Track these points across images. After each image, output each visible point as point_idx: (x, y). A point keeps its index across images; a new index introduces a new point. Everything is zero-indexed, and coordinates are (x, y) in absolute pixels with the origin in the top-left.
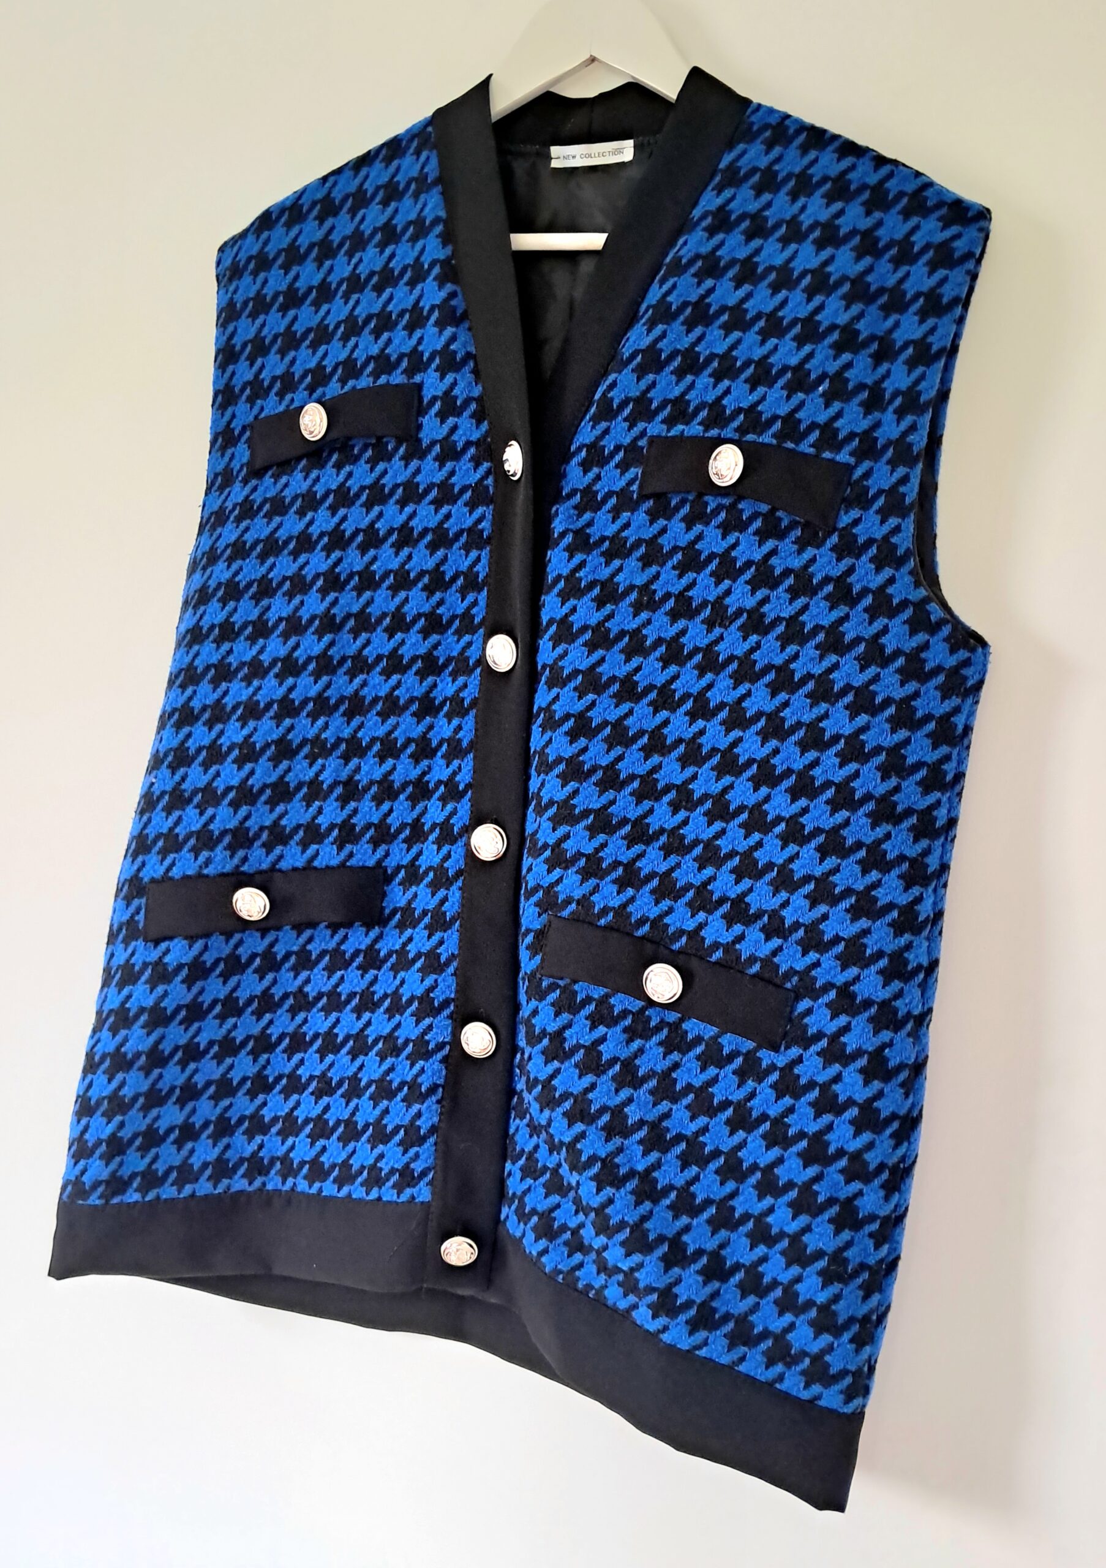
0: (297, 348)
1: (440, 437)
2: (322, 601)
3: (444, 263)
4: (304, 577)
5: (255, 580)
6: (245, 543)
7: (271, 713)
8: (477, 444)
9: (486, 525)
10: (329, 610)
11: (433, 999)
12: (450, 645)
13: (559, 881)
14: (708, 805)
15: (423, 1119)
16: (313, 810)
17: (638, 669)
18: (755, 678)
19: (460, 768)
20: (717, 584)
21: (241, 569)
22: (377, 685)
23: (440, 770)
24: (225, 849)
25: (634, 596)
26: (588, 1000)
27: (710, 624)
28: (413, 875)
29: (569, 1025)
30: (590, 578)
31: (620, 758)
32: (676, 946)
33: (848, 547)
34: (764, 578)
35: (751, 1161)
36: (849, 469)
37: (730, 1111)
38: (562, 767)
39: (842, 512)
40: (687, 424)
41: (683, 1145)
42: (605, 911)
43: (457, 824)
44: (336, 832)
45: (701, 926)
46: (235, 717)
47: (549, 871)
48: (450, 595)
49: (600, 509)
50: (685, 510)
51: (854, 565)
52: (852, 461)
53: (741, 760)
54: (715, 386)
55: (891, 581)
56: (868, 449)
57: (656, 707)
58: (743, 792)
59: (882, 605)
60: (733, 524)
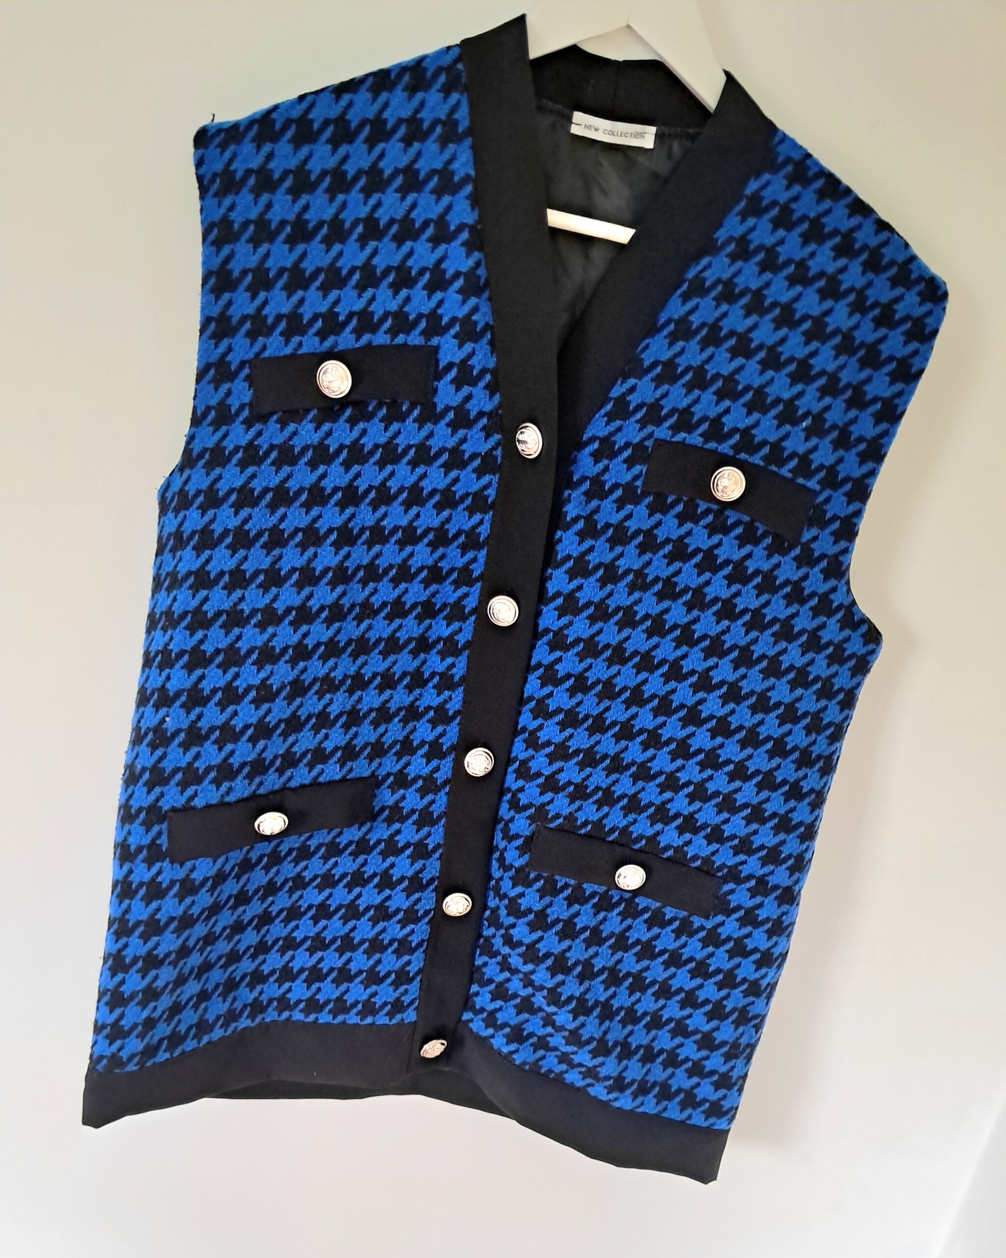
0: (306, 288)
1: (455, 404)
2: (336, 554)
3: (472, 229)
4: (317, 530)
5: (266, 529)
6: (252, 490)
7: (287, 657)
8: (490, 415)
9: (491, 493)
10: (342, 562)
11: (422, 879)
12: (448, 595)
13: (550, 802)
14: (673, 746)
15: (412, 965)
16: (320, 736)
17: (628, 638)
18: (723, 654)
19: (450, 698)
20: (699, 575)
21: (250, 517)
22: (381, 628)
23: (430, 697)
24: (244, 778)
25: (631, 577)
26: (566, 886)
27: (690, 606)
28: (401, 781)
29: (550, 905)
30: (597, 561)
31: (607, 709)
32: (637, 848)
33: (807, 559)
34: (739, 575)
35: (678, 986)
36: (816, 494)
37: (666, 956)
38: (561, 716)
39: (805, 529)
40: (689, 432)
41: (631, 980)
42: (585, 824)
43: (447, 743)
44: (339, 754)
45: (658, 834)
46: (250, 661)
47: (541, 794)
48: (452, 551)
49: (607, 497)
50: (680, 508)
51: (809, 573)
52: (818, 487)
53: (703, 715)
54: (717, 404)
55: (834, 589)
56: (832, 480)
57: (639, 668)
58: (702, 739)
59: (825, 607)
60: (719, 527)
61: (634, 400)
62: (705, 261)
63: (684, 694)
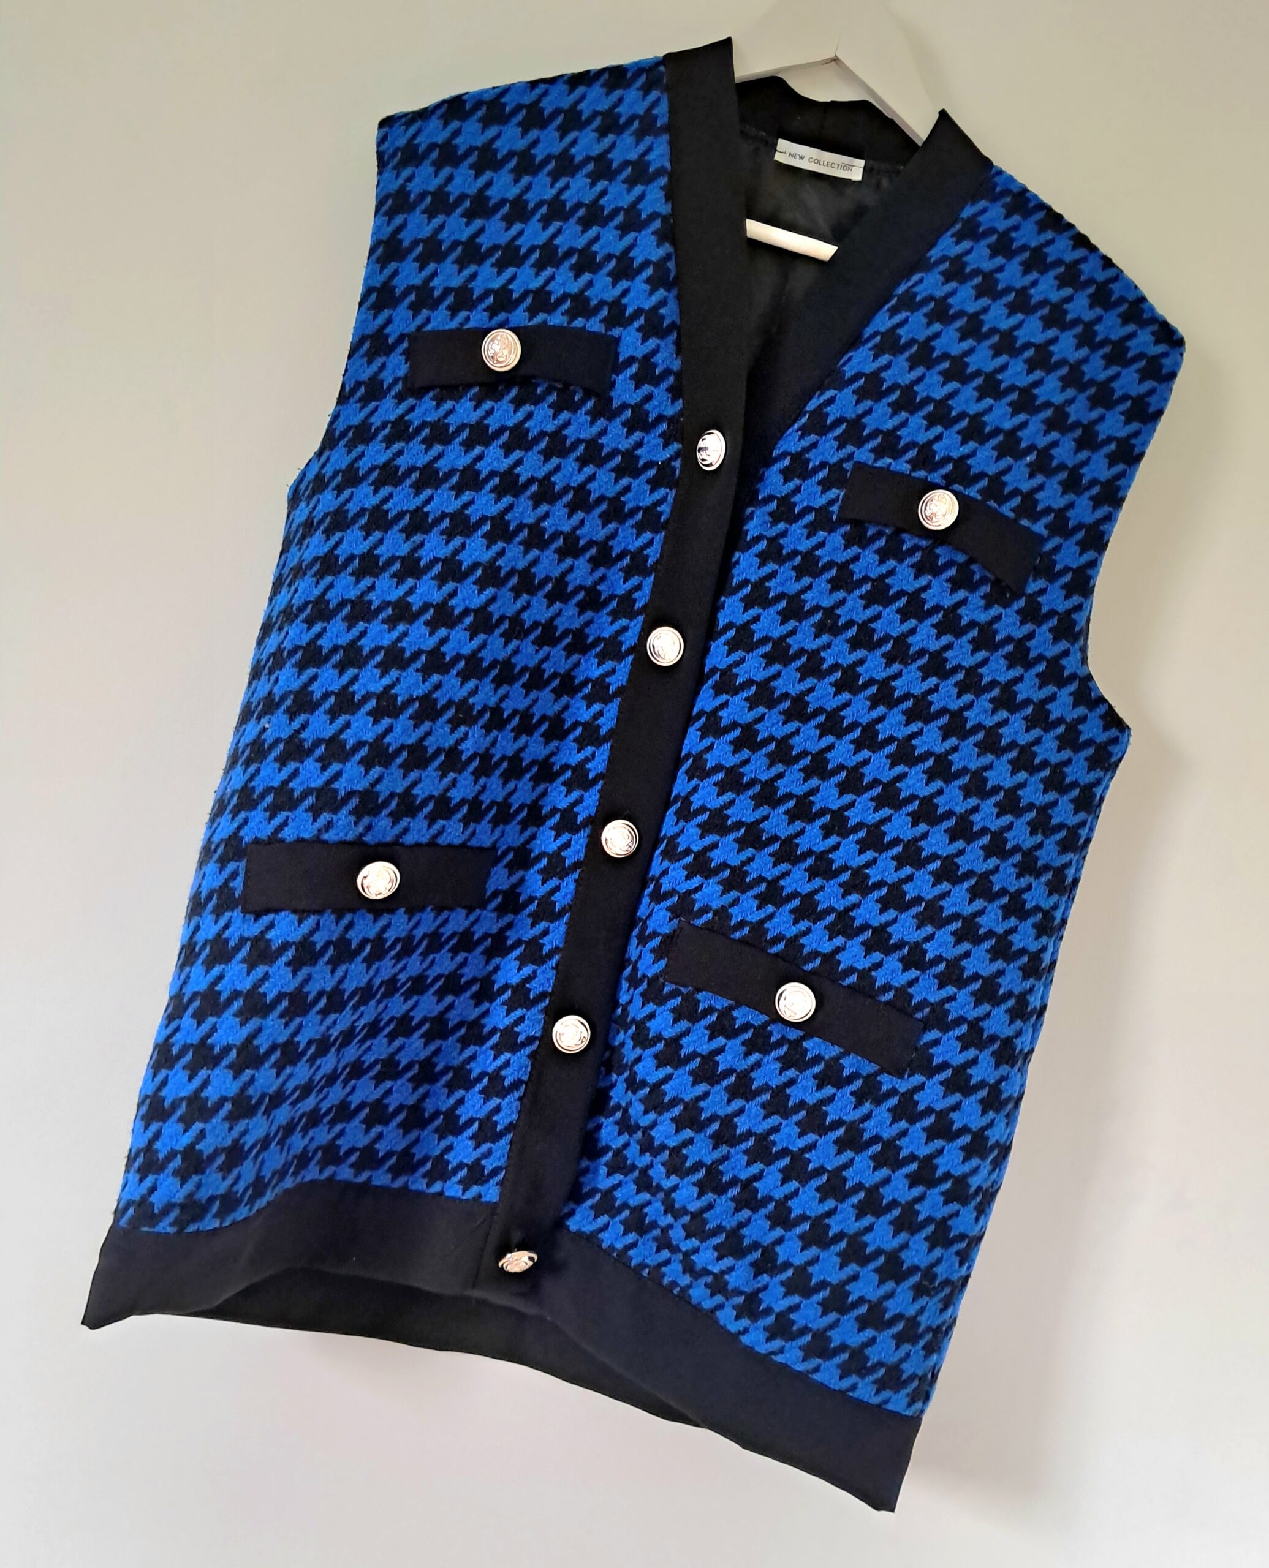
0: (480, 263)
1: (632, 402)
3: (665, 219)
6: (397, 468)
8: (671, 420)
9: (665, 509)
11: (529, 990)
12: (604, 626)
13: (699, 889)
14: (862, 833)
15: (501, 1114)
16: (446, 781)
17: (811, 690)
18: (929, 719)
19: (593, 755)
20: (902, 622)
21: (390, 496)
22: (529, 654)
23: (570, 754)
24: (350, 813)
25: (819, 616)
26: (710, 1009)
27: (890, 658)
28: (523, 859)
29: (687, 1032)
30: (779, 590)
31: (780, 776)
32: (809, 967)
33: (1032, 614)
34: (950, 624)
35: (856, 1179)
36: (1043, 540)
37: (842, 1130)
38: (721, 775)
39: (1031, 579)
40: (895, 458)
41: (787, 1160)
42: (741, 924)
43: (582, 813)
44: (465, 809)
45: (838, 950)
46: (372, 663)
47: (688, 878)
48: (613, 575)
49: (796, 521)
50: (882, 542)
51: (1034, 631)
52: (1045, 532)
53: (902, 796)
54: (927, 429)
55: (1066, 653)
56: (1060, 526)
57: (824, 730)
58: (900, 826)
59: (1054, 674)
60: (927, 567)
61: (833, 413)
62: (916, 278)
63: (879, 766)
